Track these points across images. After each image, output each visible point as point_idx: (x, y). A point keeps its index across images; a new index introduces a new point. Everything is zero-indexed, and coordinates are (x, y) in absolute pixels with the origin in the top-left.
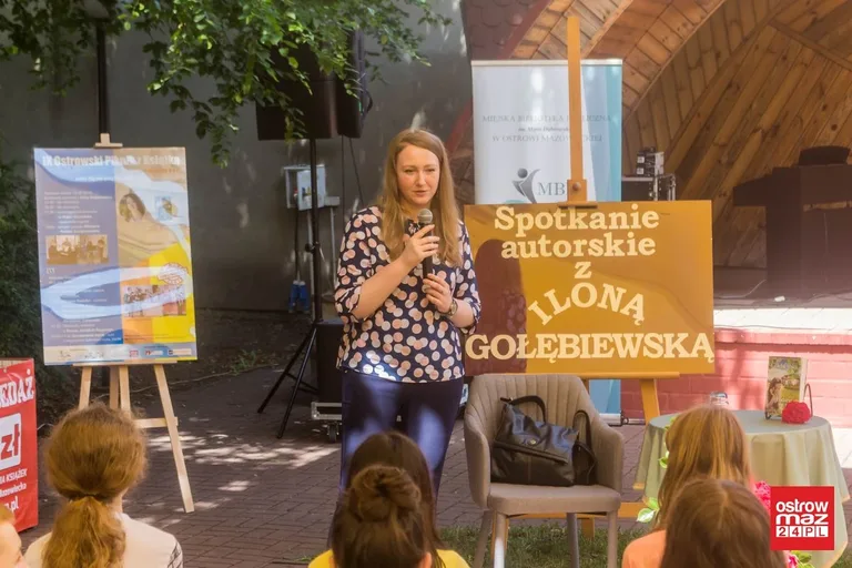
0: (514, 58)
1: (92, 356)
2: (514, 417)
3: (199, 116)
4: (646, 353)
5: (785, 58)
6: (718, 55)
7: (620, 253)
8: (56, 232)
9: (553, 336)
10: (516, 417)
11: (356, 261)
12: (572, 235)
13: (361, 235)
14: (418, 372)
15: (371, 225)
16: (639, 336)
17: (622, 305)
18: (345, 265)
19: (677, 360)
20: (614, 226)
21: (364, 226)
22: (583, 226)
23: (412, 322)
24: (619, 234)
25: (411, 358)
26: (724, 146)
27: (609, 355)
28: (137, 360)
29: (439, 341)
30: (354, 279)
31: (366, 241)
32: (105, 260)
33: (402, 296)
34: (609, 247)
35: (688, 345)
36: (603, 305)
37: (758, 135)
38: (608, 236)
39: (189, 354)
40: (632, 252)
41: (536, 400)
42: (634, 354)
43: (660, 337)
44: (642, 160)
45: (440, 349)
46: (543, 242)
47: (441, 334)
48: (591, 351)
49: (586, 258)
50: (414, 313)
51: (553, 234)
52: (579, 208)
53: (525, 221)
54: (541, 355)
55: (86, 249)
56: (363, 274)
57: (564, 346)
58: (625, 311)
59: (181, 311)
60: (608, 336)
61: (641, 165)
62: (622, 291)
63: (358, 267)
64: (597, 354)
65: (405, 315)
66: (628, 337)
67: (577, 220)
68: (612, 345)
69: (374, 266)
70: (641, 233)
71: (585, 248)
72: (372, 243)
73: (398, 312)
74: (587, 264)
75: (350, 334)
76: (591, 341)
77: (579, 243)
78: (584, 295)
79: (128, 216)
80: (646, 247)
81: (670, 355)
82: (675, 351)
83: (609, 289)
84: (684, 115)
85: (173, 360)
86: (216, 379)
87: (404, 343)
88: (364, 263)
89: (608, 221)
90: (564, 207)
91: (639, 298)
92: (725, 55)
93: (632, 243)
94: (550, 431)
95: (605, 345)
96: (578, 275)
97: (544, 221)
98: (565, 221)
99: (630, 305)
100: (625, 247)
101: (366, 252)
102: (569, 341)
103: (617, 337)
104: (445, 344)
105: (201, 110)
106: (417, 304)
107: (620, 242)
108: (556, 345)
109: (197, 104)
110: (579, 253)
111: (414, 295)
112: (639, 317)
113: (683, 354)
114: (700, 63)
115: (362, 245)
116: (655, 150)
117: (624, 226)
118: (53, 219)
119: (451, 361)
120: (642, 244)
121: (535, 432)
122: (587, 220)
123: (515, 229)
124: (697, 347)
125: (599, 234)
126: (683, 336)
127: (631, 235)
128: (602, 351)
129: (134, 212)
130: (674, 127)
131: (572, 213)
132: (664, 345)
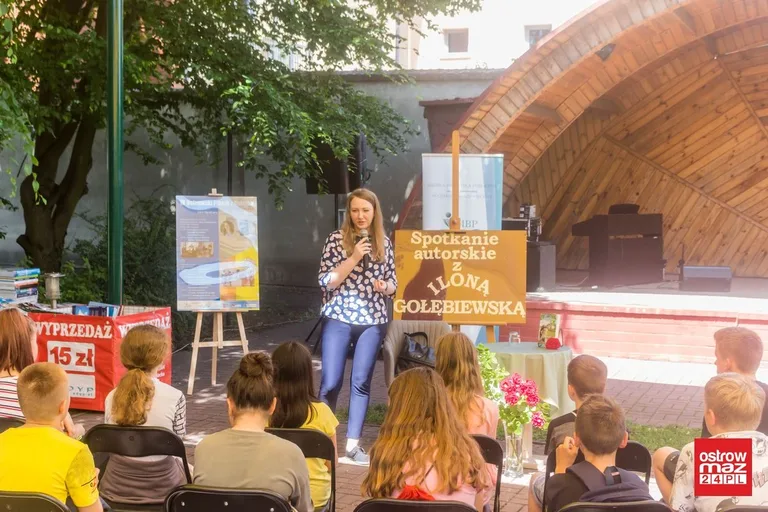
0: (445, 152)
1: (202, 306)
2: (410, 343)
3: (271, 181)
4: (489, 311)
5: (611, 155)
6: (574, 153)
7: (477, 258)
8: (186, 241)
9: (440, 301)
10: (411, 343)
11: (330, 259)
12: (451, 248)
13: (333, 245)
14: (361, 319)
15: (339, 240)
16: (486, 302)
17: (477, 286)
18: (324, 260)
19: (506, 316)
20: (474, 243)
21: (335, 240)
22: (458, 243)
23: (360, 291)
24: (477, 248)
25: (358, 311)
26: (576, 203)
27: (469, 312)
28: (228, 309)
29: (374, 303)
30: (329, 268)
31: (336, 248)
32: (212, 256)
33: (355, 277)
34: (472, 255)
35: (512, 308)
36: (467, 285)
37: (596, 197)
38: (471, 248)
39: (256, 307)
40: (484, 258)
41: (423, 334)
42: (483, 312)
43: (497, 303)
44: (523, 209)
45: (374, 307)
46: (436, 251)
47: (375, 299)
48: (460, 310)
49: (459, 260)
50: (361, 287)
51: (442, 247)
52: (456, 233)
53: (427, 240)
54: (433, 311)
55: (202, 250)
56: (334, 266)
57: (445, 306)
58: (479, 289)
59: (252, 283)
60: (469, 302)
61: (522, 212)
62: (477, 278)
63: (331, 261)
64: (463, 312)
65: (356, 288)
66: (480, 303)
67: (454, 240)
68: (471, 307)
69: (340, 262)
70: (488, 248)
71: (458, 255)
72: (339, 249)
73: (352, 286)
74: (459, 264)
75: (326, 297)
76: (460, 304)
77: (455, 252)
78: (457, 280)
79: (225, 232)
80: (491, 255)
81: (502, 313)
82: (505, 311)
83: (470, 277)
84: (555, 185)
85: (247, 310)
86: (290, 323)
87: (355, 303)
88: (335, 260)
89: (471, 241)
90: (448, 233)
91: (486, 282)
92: (578, 153)
93: (483, 252)
94: (428, 351)
95: (467, 306)
96: (454, 269)
97: (437, 239)
98: (449, 240)
99: (482, 285)
100: (480, 255)
101: (336, 254)
102: (448, 304)
103: (474, 303)
104: (377, 305)
105: (272, 178)
106: (362, 282)
107: (476, 252)
108: (441, 306)
109: (270, 176)
110: (455, 257)
111: (361, 277)
112: (486, 292)
113: (509, 312)
114: (564, 157)
115: (334, 250)
116: (531, 204)
117: (480, 243)
118: (184, 233)
119: (379, 314)
120: (489, 253)
121: (421, 351)
122: (460, 240)
123: (422, 244)
124: (516, 309)
125: (466, 247)
126: (509, 303)
127: (483, 248)
128: (466, 310)
129: (228, 231)
130: (549, 192)
131: (452, 235)
132: (499, 308)
